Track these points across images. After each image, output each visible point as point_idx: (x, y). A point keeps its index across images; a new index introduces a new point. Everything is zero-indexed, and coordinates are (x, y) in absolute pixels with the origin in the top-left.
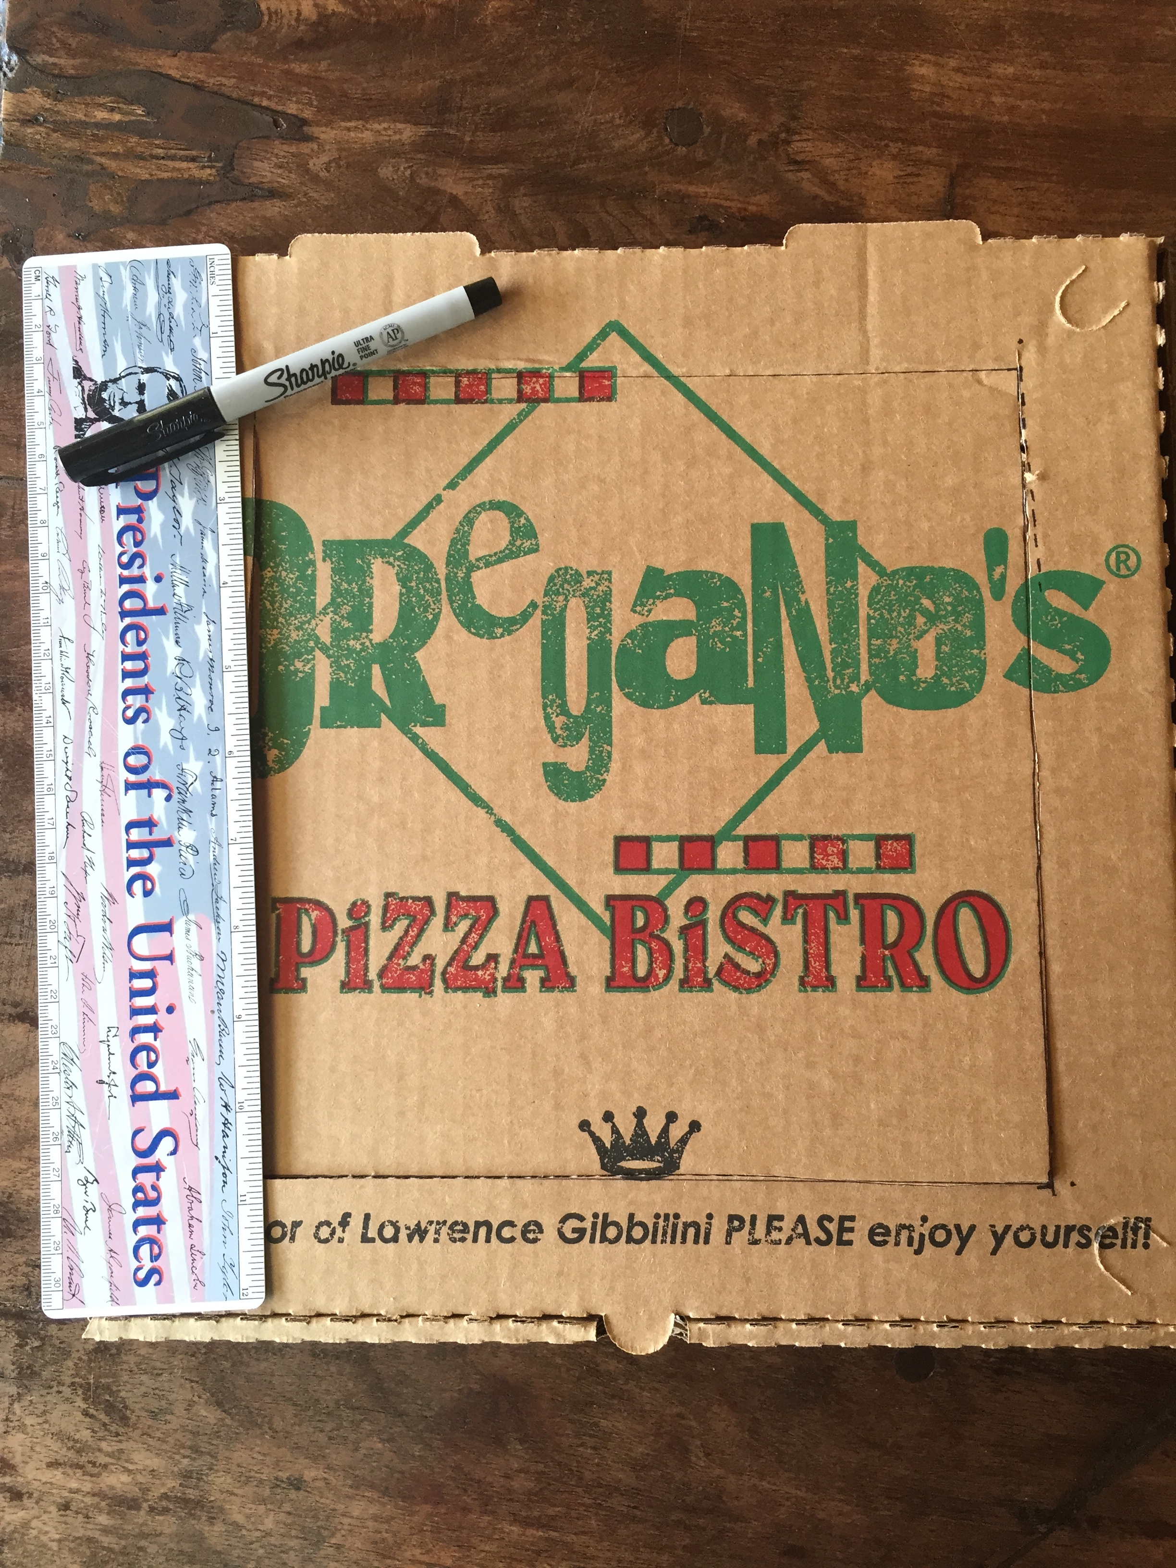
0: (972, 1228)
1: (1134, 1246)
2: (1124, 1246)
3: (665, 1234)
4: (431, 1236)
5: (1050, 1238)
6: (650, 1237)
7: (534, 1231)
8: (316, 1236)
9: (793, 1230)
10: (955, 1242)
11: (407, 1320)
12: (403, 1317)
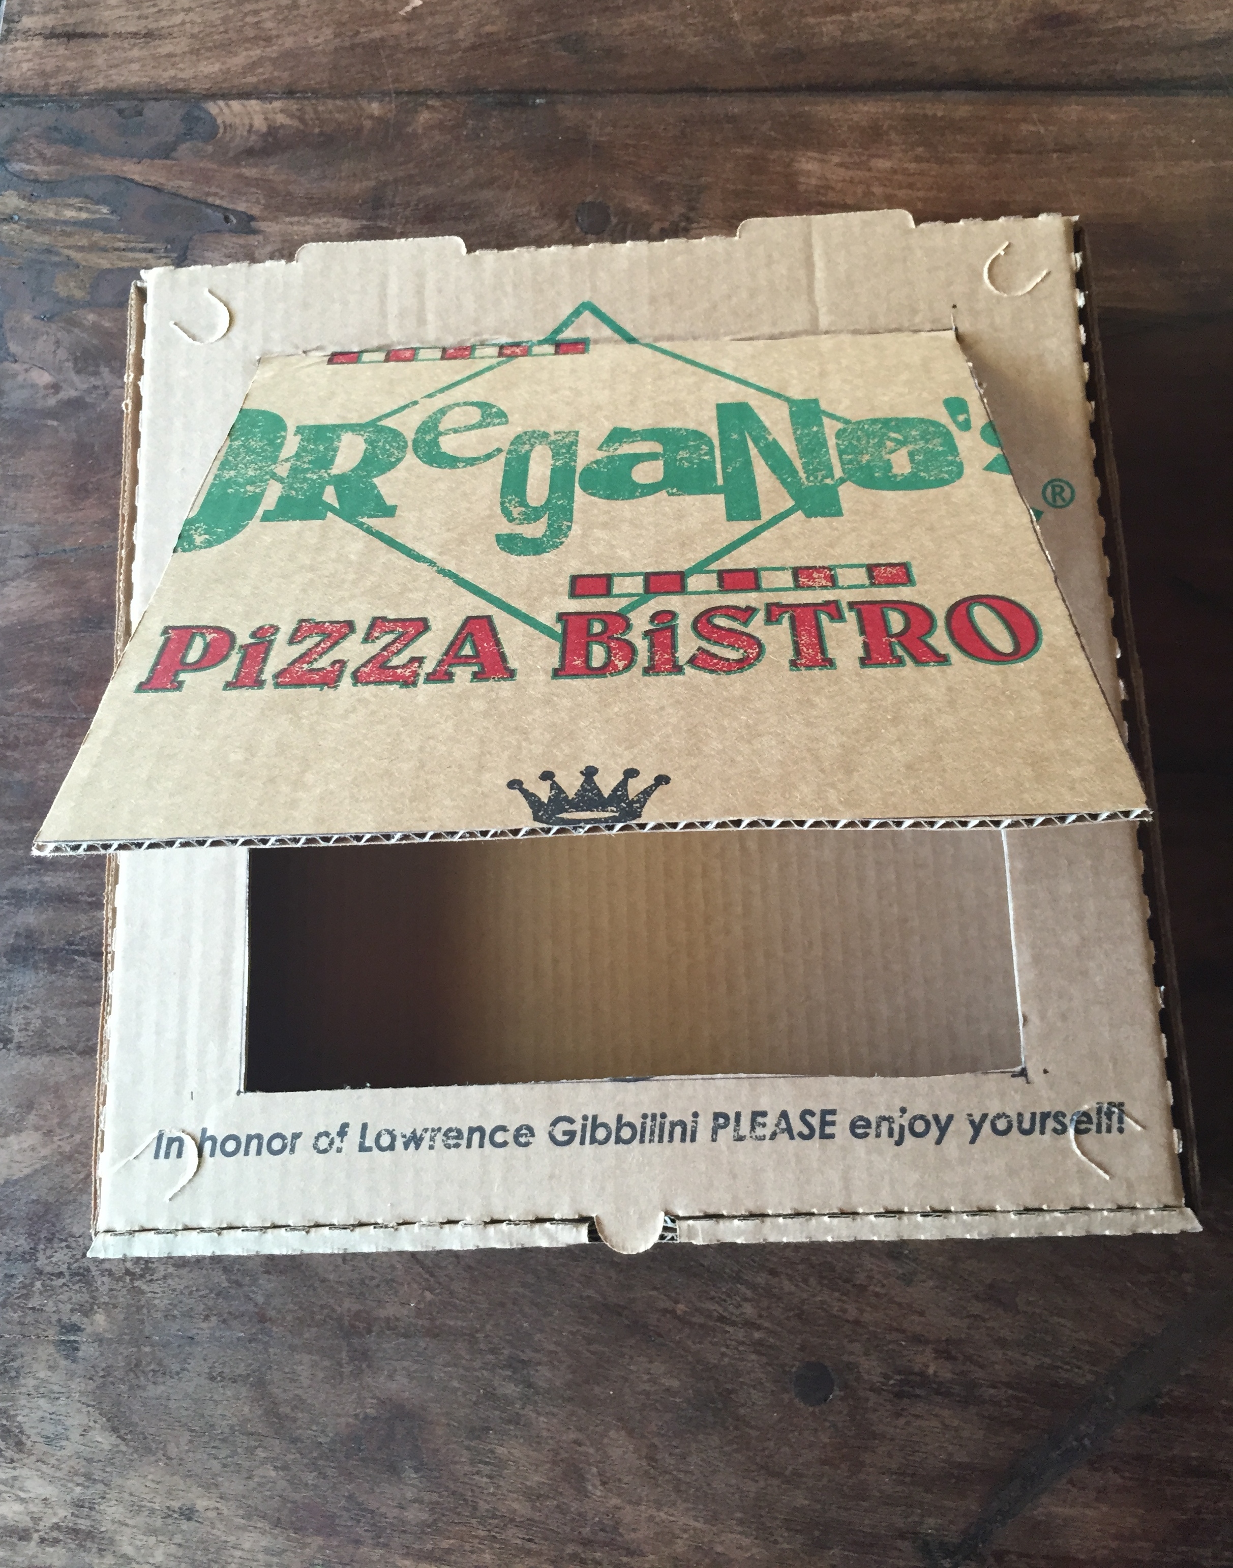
0: (950, 1118)
1: (1109, 1130)
2: (1099, 1131)
3: (652, 1133)
4: (426, 1143)
5: (1026, 1125)
6: (638, 1137)
7: (526, 1135)
8: (315, 1147)
9: (777, 1125)
10: (934, 1132)
11: (403, 1227)
12: (399, 1224)
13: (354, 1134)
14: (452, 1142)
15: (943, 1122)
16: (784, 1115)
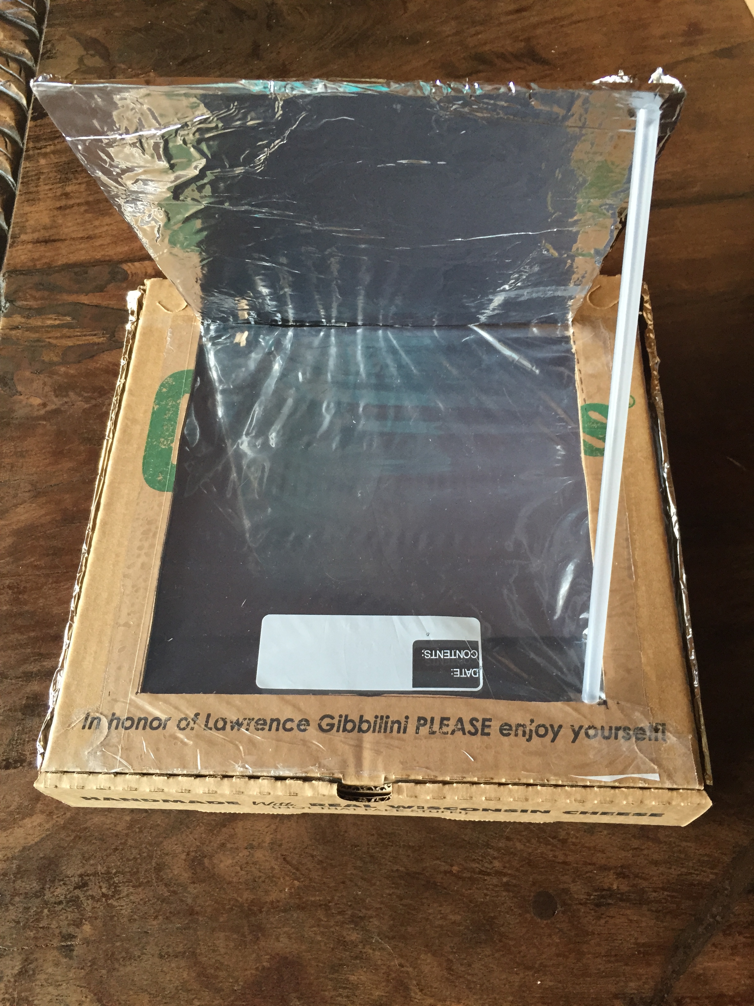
1: (657, 740)
2: (651, 740)
4: (244, 727)
5: (607, 733)
9: (455, 726)
11: (226, 778)
12: (224, 776)
13: (202, 719)
14: (260, 727)
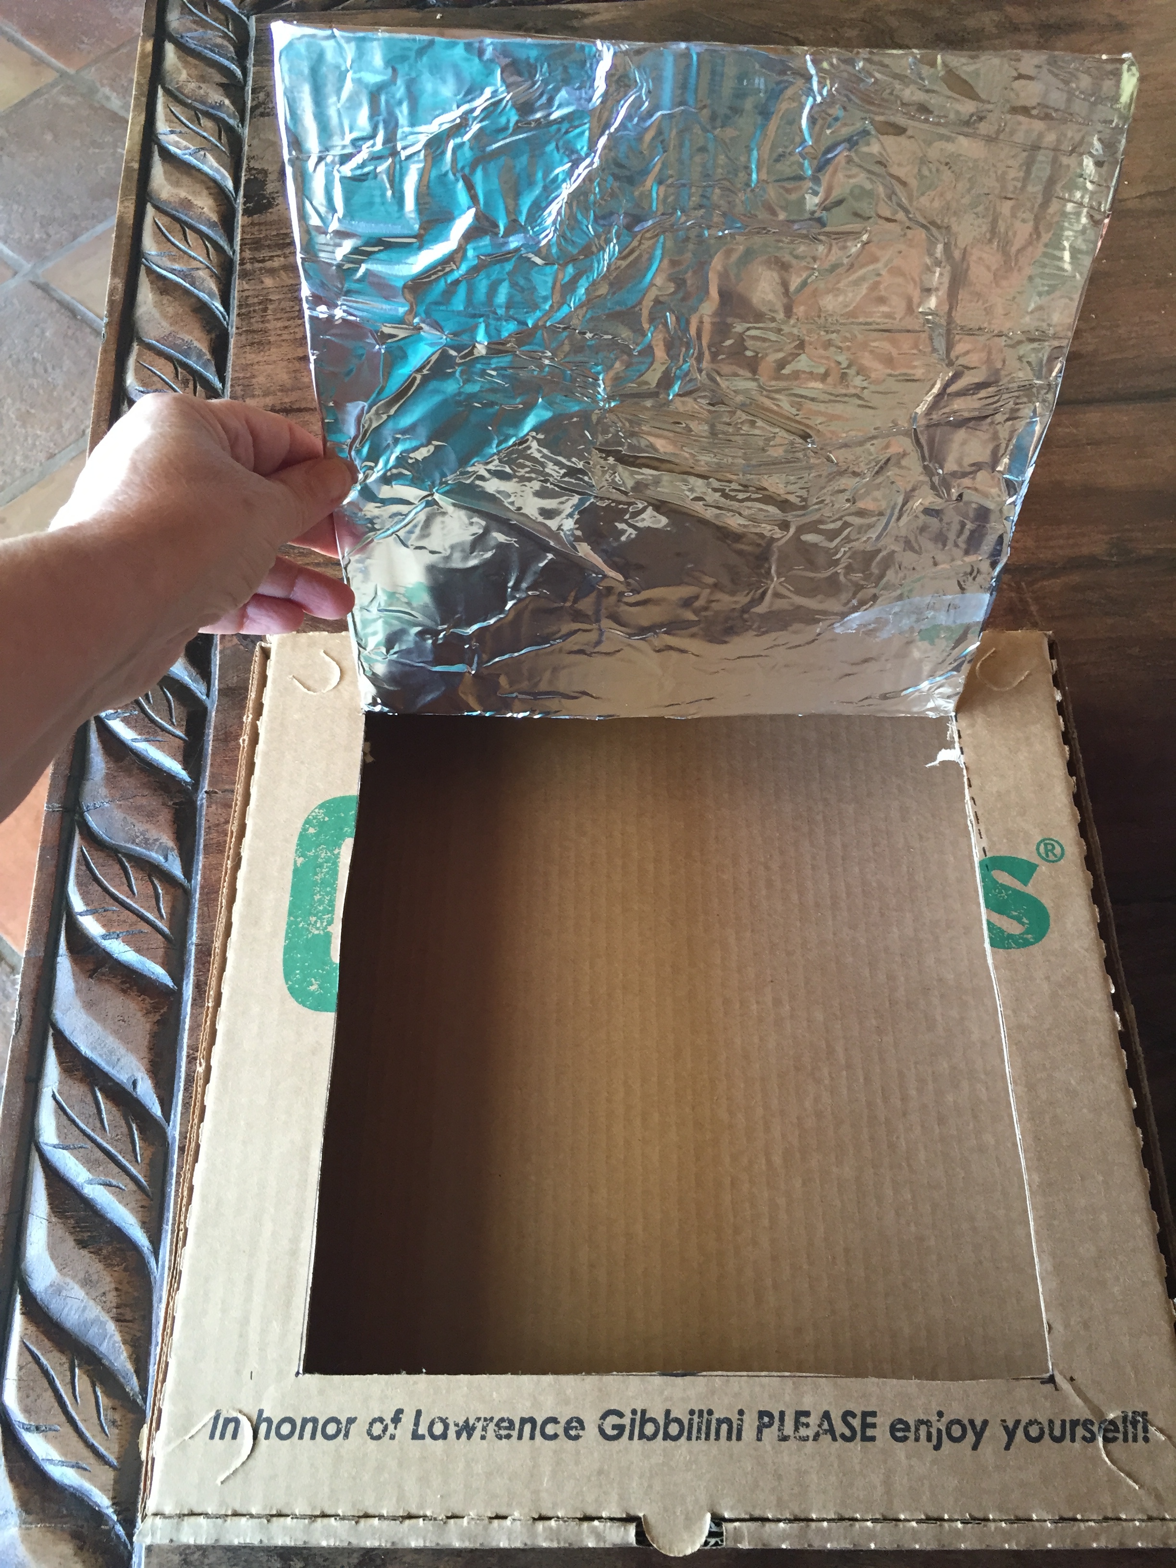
0: (985, 1423)
1: (1135, 1440)
2: (1126, 1440)
3: (699, 1430)
4: (478, 1433)
5: (1057, 1432)
6: (685, 1434)
7: (576, 1428)
8: (369, 1433)
9: (820, 1426)
10: (971, 1437)
11: (452, 1521)
12: (448, 1518)
13: (408, 1420)
14: (503, 1432)
15: (978, 1428)
16: (826, 1415)
